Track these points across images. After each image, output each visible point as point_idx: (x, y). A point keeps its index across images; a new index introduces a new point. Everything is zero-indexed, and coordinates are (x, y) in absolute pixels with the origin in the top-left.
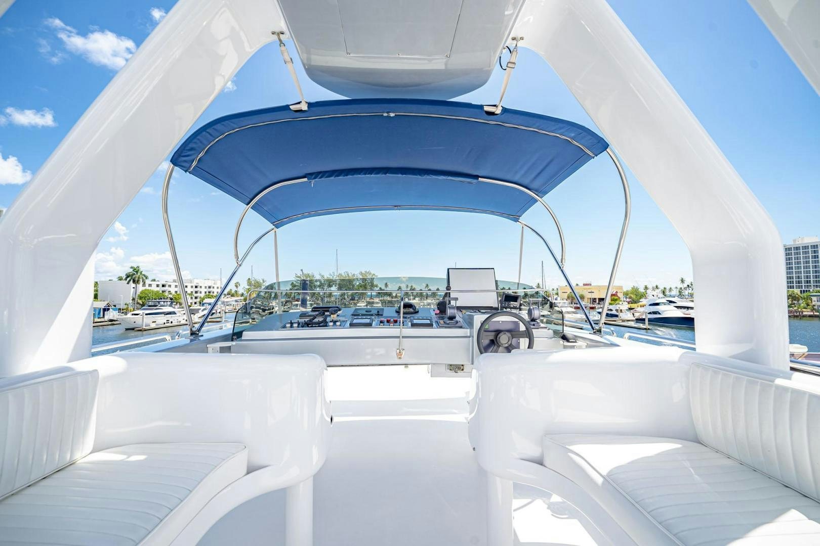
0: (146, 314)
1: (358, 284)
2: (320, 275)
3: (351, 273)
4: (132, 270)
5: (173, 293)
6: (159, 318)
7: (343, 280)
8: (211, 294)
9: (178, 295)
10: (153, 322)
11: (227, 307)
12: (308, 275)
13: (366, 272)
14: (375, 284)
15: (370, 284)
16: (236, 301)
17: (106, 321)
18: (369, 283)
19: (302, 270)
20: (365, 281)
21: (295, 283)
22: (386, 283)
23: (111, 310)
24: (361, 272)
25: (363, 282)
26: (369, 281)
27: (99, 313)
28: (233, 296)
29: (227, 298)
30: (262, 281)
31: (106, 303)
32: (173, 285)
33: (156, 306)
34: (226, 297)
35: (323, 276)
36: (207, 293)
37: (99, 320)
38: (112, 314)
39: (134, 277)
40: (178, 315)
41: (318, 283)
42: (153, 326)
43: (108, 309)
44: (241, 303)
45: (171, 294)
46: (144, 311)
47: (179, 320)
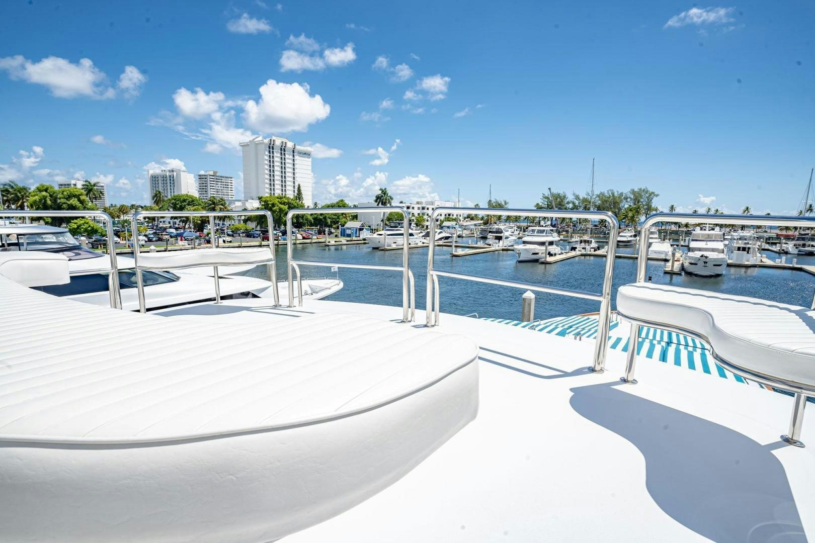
0: (388, 235)
1: (626, 206)
2: (574, 194)
3: (618, 192)
4: (380, 192)
5: (416, 215)
6: (399, 240)
7: (606, 201)
8: (451, 217)
9: (420, 217)
10: (394, 243)
11: (465, 231)
12: (559, 195)
13: (640, 189)
14: (653, 206)
15: (646, 207)
16: (475, 225)
17: (361, 240)
18: (644, 205)
19: (550, 189)
20: (638, 202)
21: (540, 204)
22: (673, 206)
23: (365, 230)
24: (633, 190)
25: (635, 204)
26: (644, 203)
27: (356, 233)
28: (472, 219)
29: (467, 221)
30: (503, 203)
31: (361, 223)
32: (416, 206)
33: (397, 227)
34: (465, 221)
35: (577, 197)
36: (447, 216)
37: (356, 239)
38: (365, 233)
39: (382, 199)
40: (415, 236)
41: (571, 206)
42: (394, 246)
43: (363, 229)
44: (479, 227)
45: (414, 216)
46: (386, 232)
47: (416, 242)
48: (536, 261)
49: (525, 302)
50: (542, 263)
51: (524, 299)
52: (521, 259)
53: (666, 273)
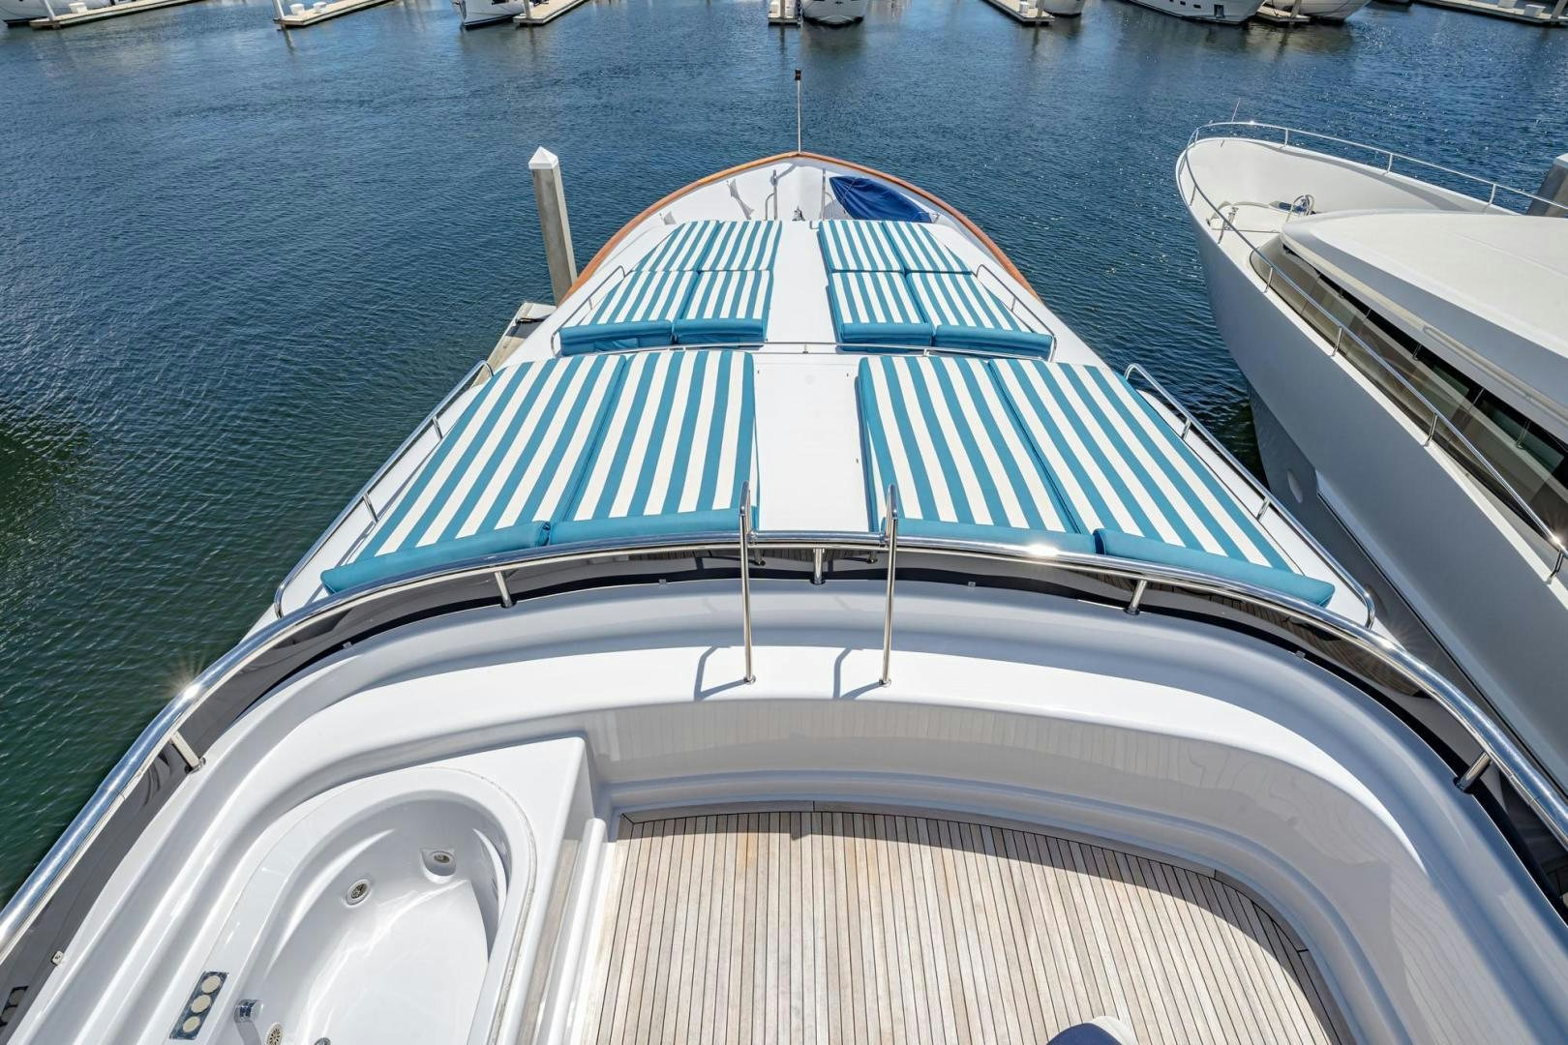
48: (507, 20)
49: (539, 179)
50: (523, 25)
51: (535, 173)
52: (470, 18)
53: (773, 24)
